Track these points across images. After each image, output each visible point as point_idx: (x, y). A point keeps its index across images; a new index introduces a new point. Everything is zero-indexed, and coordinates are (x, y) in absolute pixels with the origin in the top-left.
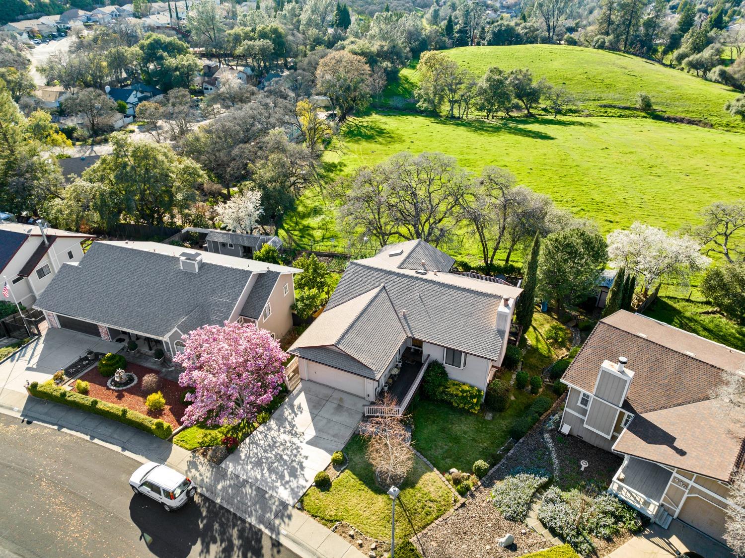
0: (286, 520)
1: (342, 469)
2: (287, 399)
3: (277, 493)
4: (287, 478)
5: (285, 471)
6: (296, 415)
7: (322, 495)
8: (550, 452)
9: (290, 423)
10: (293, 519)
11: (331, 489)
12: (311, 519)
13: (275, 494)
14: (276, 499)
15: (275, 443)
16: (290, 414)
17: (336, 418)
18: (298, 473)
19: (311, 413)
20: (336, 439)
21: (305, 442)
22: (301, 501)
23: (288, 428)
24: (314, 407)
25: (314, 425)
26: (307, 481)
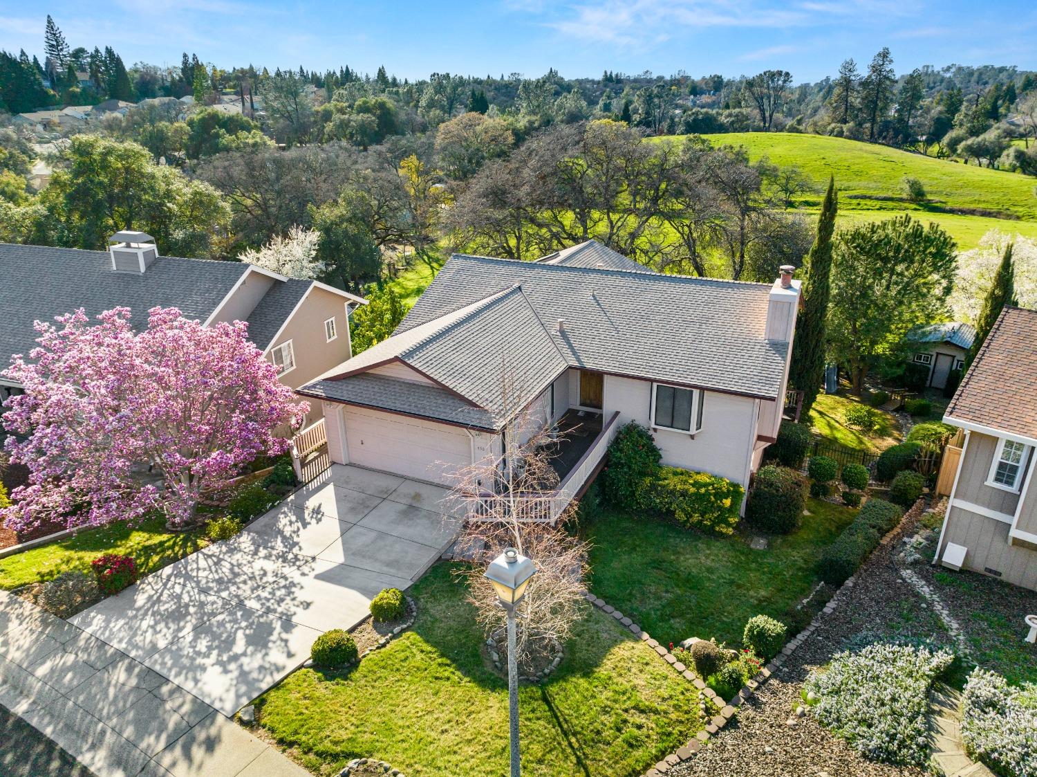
0: (198, 753)
1: (397, 630)
2: (292, 497)
3: (196, 681)
4: (240, 646)
5: (240, 634)
6: (305, 525)
7: (324, 689)
8: (930, 605)
9: (284, 538)
10: (220, 751)
11: (356, 675)
12: (275, 752)
13: (189, 686)
14: (189, 697)
15: (236, 575)
16: (291, 523)
17: (400, 530)
18: (274, 637)
19: (342, 521)
20: (393, 571)
21: (313, 574)
22: (260, 703)
23: (279, 546)
24: (353, 510)
25: (344, 544)
26: (290, 655)
